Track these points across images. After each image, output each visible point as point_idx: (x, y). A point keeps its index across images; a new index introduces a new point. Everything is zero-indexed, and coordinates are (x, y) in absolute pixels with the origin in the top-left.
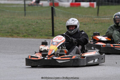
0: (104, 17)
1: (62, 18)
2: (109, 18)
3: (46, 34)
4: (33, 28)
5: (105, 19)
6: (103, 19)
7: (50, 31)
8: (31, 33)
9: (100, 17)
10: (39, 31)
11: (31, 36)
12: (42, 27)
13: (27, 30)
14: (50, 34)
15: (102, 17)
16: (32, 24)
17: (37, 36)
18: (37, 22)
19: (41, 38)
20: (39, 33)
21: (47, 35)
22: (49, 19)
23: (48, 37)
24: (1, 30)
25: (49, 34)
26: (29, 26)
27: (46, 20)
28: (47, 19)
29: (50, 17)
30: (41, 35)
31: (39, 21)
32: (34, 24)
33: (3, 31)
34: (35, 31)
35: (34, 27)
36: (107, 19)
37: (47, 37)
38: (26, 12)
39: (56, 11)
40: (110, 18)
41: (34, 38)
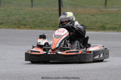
0: (112, 8)
1: (70, 9)
2: (116, 9)
3: (53, 25)
4: (40, 20)
5: (113, 9)
6: (111, 9)
7: (57, 22)
8: (38, 24)
9: (108, 8)
10: (46, 22)
11: (38, 27)
12: (49, 19)
13: (34, 22)
14: (58, 25)
15: (110, 8)
16: (39, 16)
17: (44, 27)
18: (44, 14)
19: (49, 30)
20: (46, 24)
21: (54, 27)
22: (56, 10)
23: (56, 28)
24: (8, 22)
25: (56, 25)
26: (36, 17)
27: (53, 12)
28: (54, 10)
29: (58, 8)
30: (48, 27)
31: (46, 13)
32: (41, 15)
33: (10, 23)
34: (42, 23)
35: (41, 18)
36: (115, 9)
37: (54, 28)
38: (33, 3)
39: (63, 2)
40: (118, 9)
41: (41, 29)
